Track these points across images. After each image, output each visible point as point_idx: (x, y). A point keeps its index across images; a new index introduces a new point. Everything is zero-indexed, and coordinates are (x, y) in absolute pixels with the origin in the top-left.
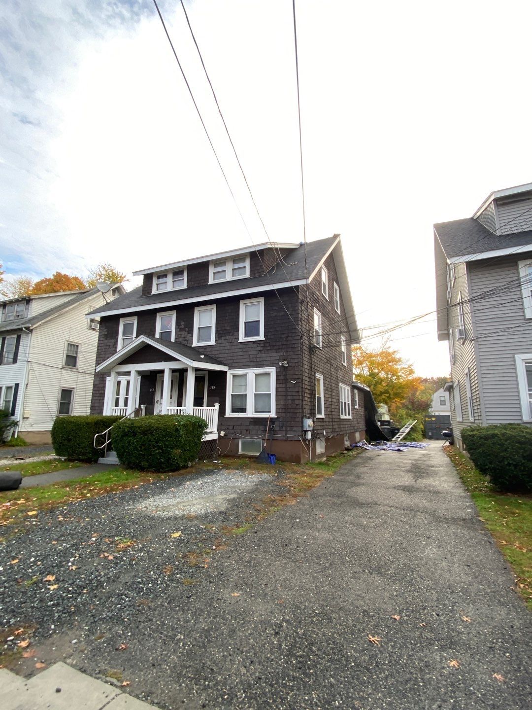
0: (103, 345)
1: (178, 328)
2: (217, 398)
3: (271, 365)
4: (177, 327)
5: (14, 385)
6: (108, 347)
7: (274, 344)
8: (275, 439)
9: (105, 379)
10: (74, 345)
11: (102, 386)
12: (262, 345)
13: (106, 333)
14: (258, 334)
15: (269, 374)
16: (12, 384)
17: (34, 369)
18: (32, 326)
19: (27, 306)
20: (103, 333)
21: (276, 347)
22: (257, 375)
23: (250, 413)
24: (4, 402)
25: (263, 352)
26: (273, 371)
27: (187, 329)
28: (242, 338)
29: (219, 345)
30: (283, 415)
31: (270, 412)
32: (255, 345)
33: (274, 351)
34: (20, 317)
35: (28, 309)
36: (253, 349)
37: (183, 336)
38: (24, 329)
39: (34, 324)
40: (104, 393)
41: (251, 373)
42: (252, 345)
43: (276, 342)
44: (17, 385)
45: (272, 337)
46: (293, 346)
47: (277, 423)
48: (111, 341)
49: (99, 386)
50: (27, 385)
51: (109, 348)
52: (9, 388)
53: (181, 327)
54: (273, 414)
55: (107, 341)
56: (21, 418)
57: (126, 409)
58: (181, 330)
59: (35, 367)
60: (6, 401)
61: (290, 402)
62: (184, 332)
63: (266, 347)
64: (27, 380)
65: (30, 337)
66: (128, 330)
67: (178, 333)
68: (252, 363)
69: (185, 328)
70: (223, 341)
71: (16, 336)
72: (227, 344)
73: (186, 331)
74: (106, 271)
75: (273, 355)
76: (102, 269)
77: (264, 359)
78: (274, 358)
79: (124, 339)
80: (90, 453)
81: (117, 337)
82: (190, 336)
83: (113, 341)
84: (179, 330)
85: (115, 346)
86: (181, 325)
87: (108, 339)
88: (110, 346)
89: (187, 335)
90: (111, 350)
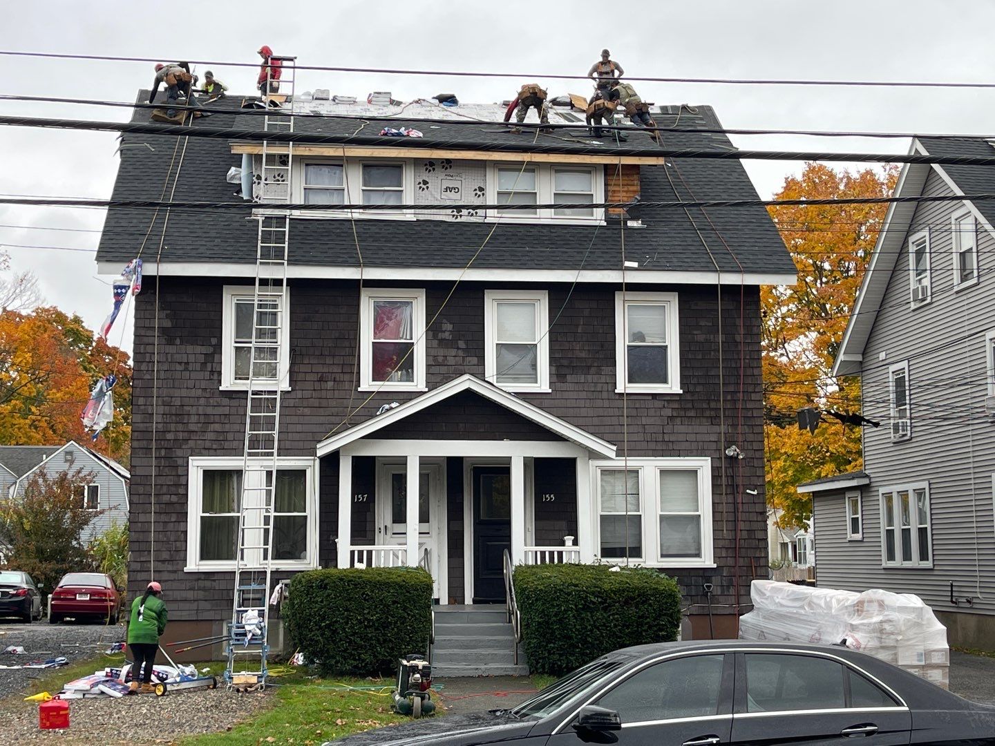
0: (156, 357)
1: (435, 337)
2: (564, 524)
3: (700, 453)
4: (431, 333)
6: (179, 367)
7: (705, 406)
8: (715, 612)
9: (181, 462)
12: (676, 406)
13: (166, 324)
14: (664, 379)
15: (693, 473)
20: (154, 323)
21: (707, 413)
22: (664, 473)
23: (651, 558)
25: (678, 421)
26: (704, 466)
27: (462, 344)
28: (622, 385)
29: (559, 395)
30: (730, 562)
31: (698, 555)
32: (658, 404)
33: (704, 420)
36: (652, 412)
37: (452, 360)
40: (184, 504)
41: (649, 468)
42: (651, 404)
43: (709, 401)
45: (699, 389)
46: (749, 414)
47: (716, 580)
48: (190, 349)
49: (159, 481)
51: (186, 369)
53: (440, 335)
54: (707, 560)
55: (171, 349)
58: (443, 343)
61: (745, 535)
62: (453, 352)
63: (685, 409)
67: (433, 352)
68: (652, 445)
69: (455, 340)
70: (570, 386)
72: (583, 395)
73: (458, 348)
75: (703, 429)
77: (681, 437)
78: (706, 438)
79: (239, 347)
81: (214, 341)
82: (472, 363)
83: (199, 349)
84: (439, 345)
85: (209, 365)
86: (444, 332)
87: (178, 342)
88: (187, 363)
89: (463, 361)
90: (193, 375)
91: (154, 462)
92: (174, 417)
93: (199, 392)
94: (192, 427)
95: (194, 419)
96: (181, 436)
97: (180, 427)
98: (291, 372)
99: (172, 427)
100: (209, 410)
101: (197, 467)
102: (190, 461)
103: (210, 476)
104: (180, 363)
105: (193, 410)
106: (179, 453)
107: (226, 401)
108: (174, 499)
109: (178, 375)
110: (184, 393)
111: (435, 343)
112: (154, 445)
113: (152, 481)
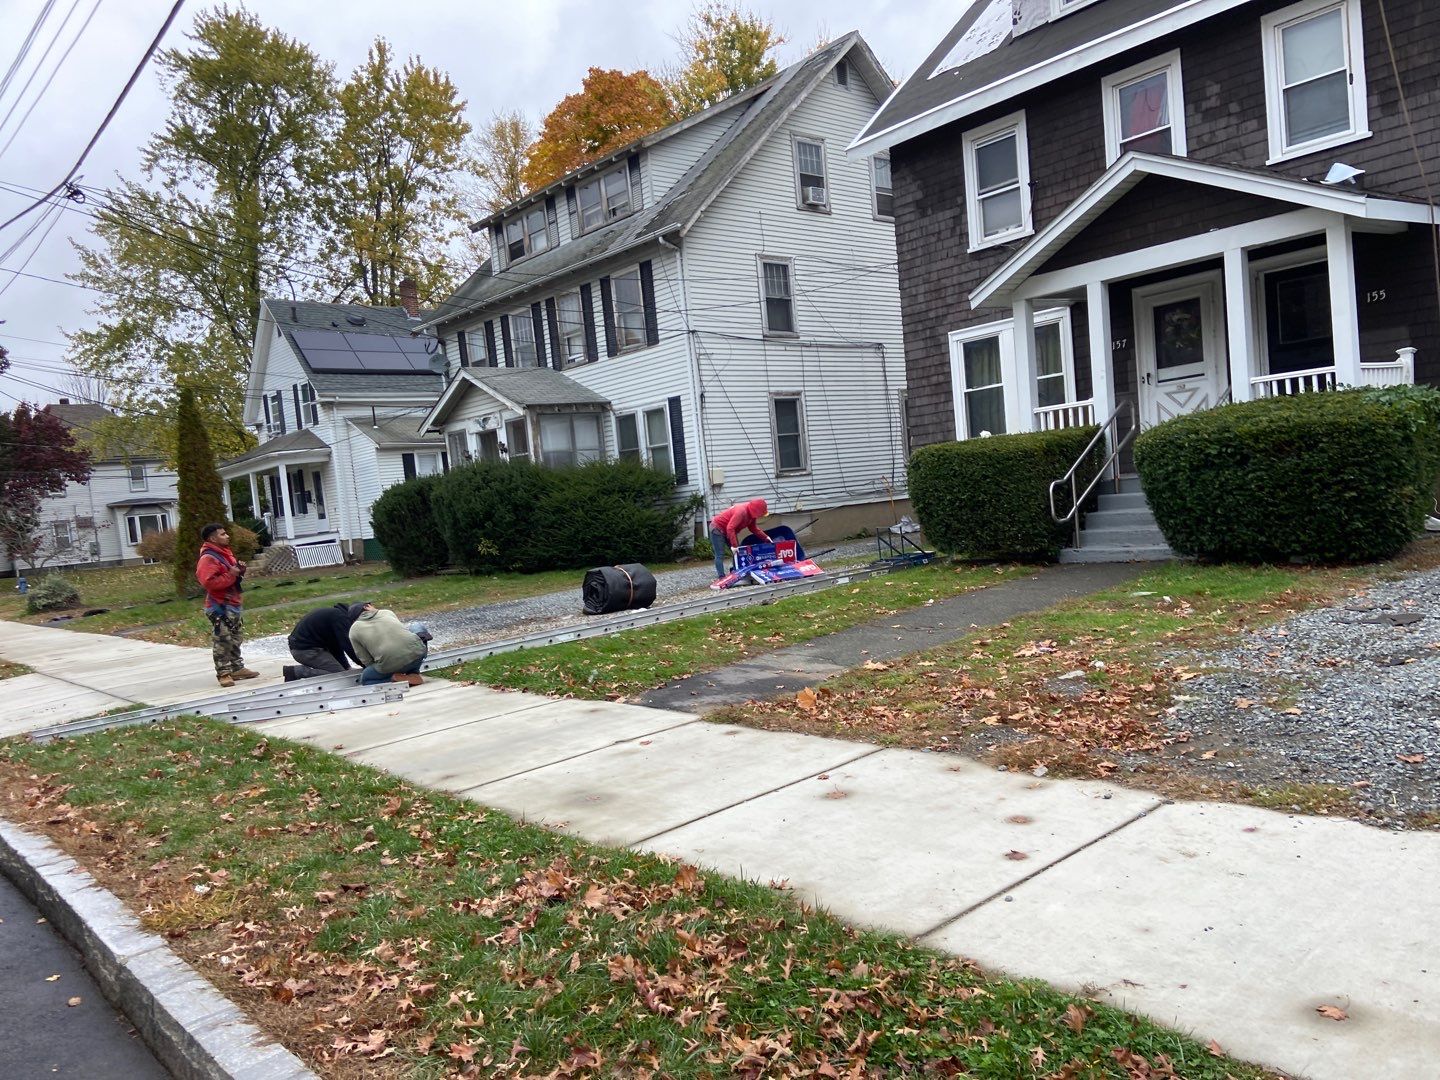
0: (914, 235)
1: (1197, 110)
2: (1404, 331)
4: (1191, 107)
5: (667, 403)
6: (933, 239)
9: (942, 339)
10: (777, 266)
11: (936, 360)
13: (919, 195)
16: (660, 400)
17: (708, 351)
18: (683, 227)
19: (635, 174)
20: (910, 199)
24: (650, 454)
27: (1234, 107)
29: (1386, 137)
34: (619, 214)
35: (639, 183)
37: (1221, 135)
38: (661, 239)
39: (688, 220)
40: (949, 382)
44: (675, 403)
48: (940, 216)
49: (928, 362)
50: (702, 396)
51: (939, 240)
52: (653, 415)
53: (1205, 105)
55: (926, 221)
56: (708, 487)
57: (1085, 409)
58: (1209, 115)
59: (710, 345)
60: (653, 450)
62: (1223, 122)
64: (697, 385)
65: (679, 262)
66: (995, 163)
69: (1225, 105)
71: (637, 267)
73: (1230, 115)
74: (717, 27)
76: (702, 25)
79: (984, 199)
80: (1045, 537)
81: (959, 200)
82: (1251, 128)
83: (949, 214)
84: (1203, 119)
85: (958, 229)
86: (1209, 98)
87: (930, 212)
88: (939, 233)
89: (1238, 129)
90: (947, 244)
91: (922, 344)
92: (933, 294)
93: (951, 262)
94: (950, 300)
95: (951, 290)
96: (941, 312)
97: (940, 303)
98: (1034, 211)
99: (933, 305)
100: (963, 278)
101: (956, 342)
102: (950, 336)
103: (970, 349)
104: (933, 234)
105: (949, 282)
106: (940, 330)
107: (976, 264)
108: (941, 378)
109: (933, 248)
110: (940, 265)
111: (1198, 118)
112: (920, 327)
113: (922, 364)
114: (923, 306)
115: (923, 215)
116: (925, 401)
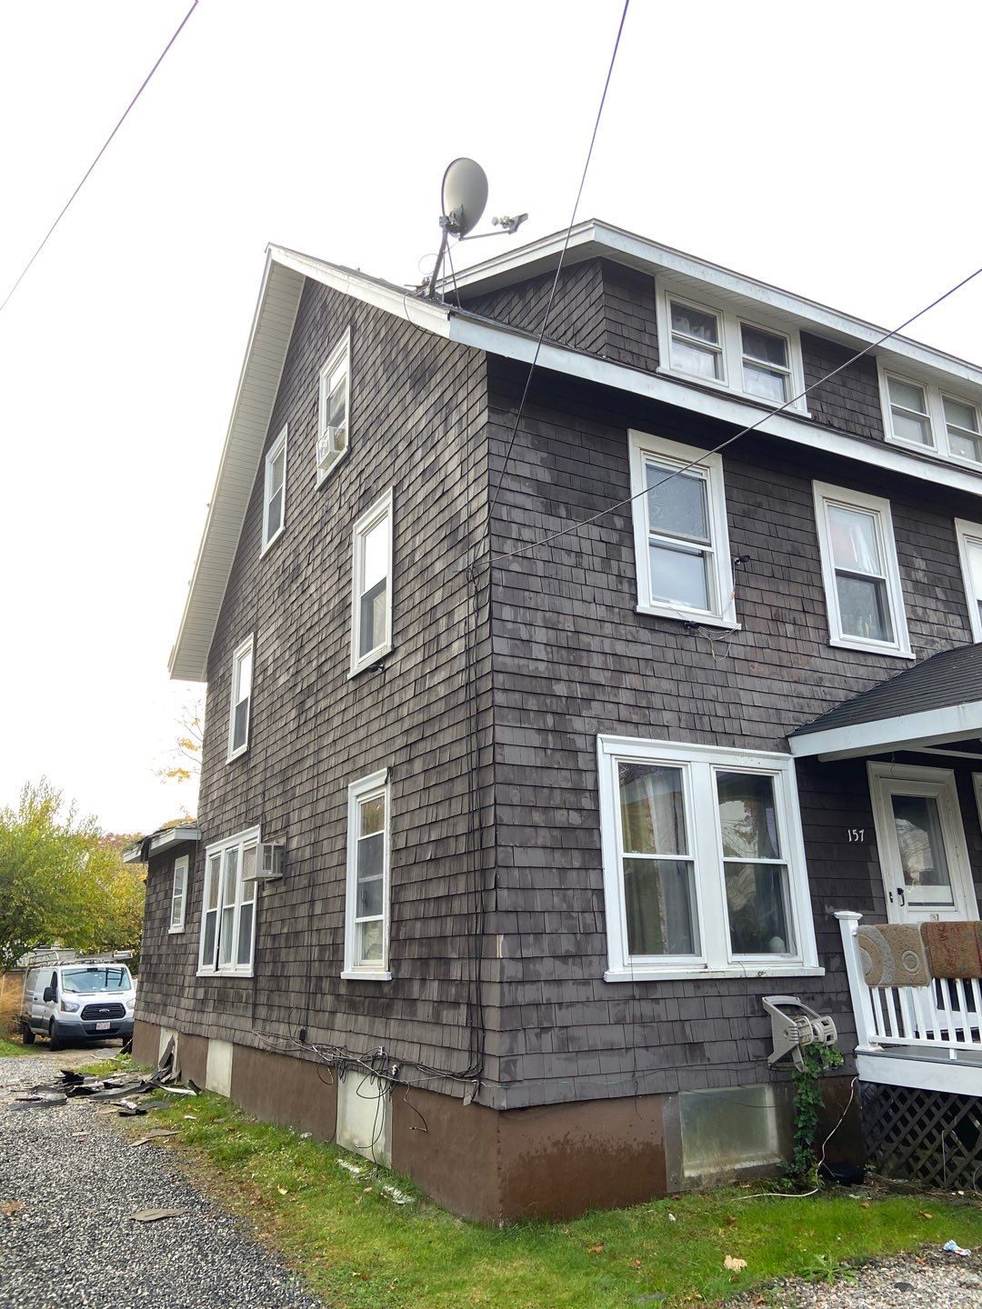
9: (579, 741)
11: (565, 779)
40: (593, 830)
49: (547, 778)
51: (579, 565)
79: (656, 543)
81: (618, 523)
83: (597, 532)
85: (615, 565)
87: (563, 510)
88: (580, 554)
90: (591, 578)
91: (536, 740)
92: (564, 652)
93: (601, 612)
94: (596, 676)
95: (597, 660)
96: (579, 690)
97: (577, 674)
99: (563, 671)
100: (620, 648)
101: (609, 755)
102: (599, 741)
103: (631, 776)
104: (569, 552)
105: (595, 644)
106: (578, 724)
107: (645, 634)
108: (575, 818)
109: (565, 573)
110: (579, 608)
112: (532, 703)
113: (534, 778)
114: (542, 667)
115: (550, 511)
116: (538, 858)
